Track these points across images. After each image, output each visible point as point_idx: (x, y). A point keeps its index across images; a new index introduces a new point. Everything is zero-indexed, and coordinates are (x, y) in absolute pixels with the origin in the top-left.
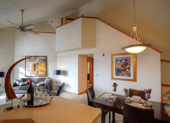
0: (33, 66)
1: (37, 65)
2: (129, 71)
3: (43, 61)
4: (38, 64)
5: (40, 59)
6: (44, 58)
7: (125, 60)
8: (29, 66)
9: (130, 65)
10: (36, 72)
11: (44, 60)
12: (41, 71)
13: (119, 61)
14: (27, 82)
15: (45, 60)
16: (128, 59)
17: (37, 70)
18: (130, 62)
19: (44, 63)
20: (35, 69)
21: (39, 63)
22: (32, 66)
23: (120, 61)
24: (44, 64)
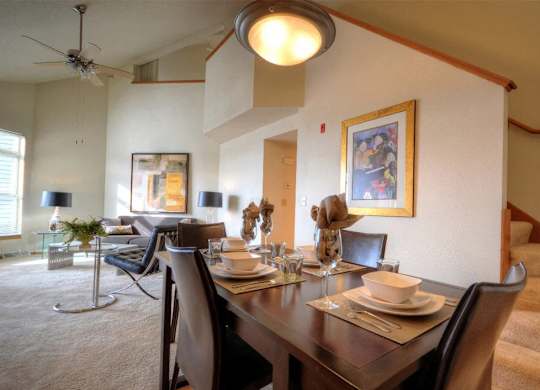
0: (152, 184)
1: (161, 180)
2: (392, 178)
3: (178, 167)
4: (165, 177)
5: (169, 162)
6: (183, 159)
7: (383, 135)
8: (140, 183)
9: (396, 154)
10: (158, 199)
11: (181, 164)
12: (172, 197)
13: (364, 144)
14: (130, 226)
15: (185, 164)
16: (390, 130)
17: (160, 194)
18: (395, 142)
19: (181, 174)
20: (155, 192)
21: (168, 175)
22: (149, 182)
23: (368, 141)
24: (180, 178)
